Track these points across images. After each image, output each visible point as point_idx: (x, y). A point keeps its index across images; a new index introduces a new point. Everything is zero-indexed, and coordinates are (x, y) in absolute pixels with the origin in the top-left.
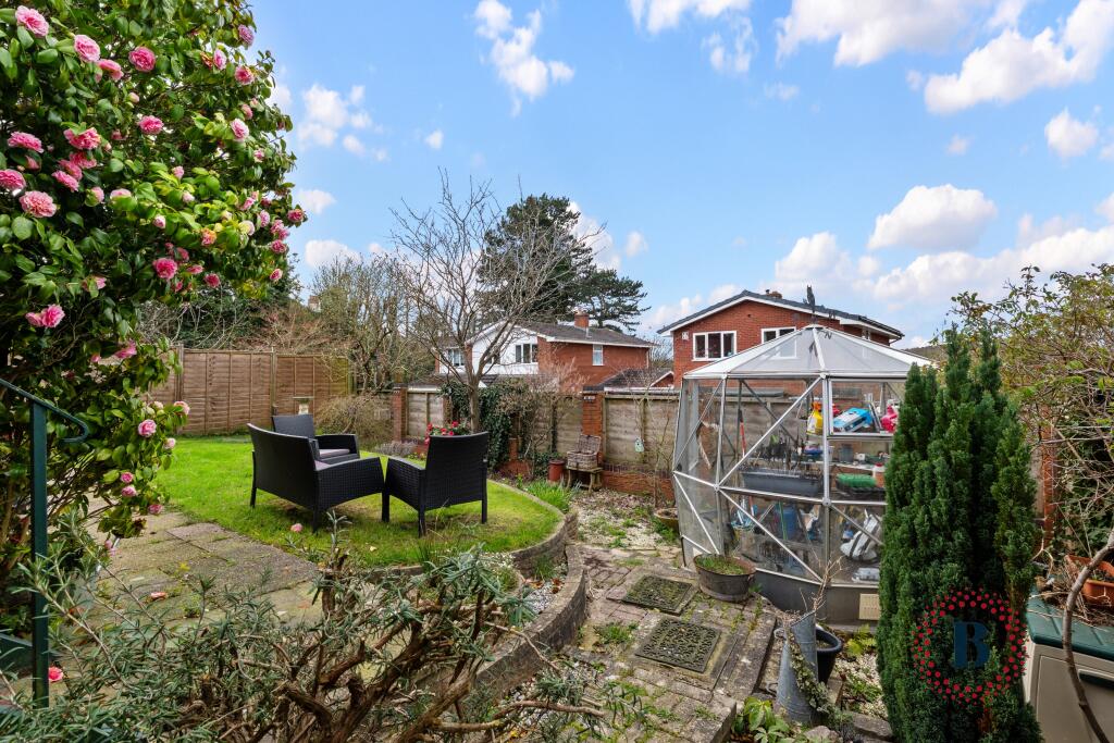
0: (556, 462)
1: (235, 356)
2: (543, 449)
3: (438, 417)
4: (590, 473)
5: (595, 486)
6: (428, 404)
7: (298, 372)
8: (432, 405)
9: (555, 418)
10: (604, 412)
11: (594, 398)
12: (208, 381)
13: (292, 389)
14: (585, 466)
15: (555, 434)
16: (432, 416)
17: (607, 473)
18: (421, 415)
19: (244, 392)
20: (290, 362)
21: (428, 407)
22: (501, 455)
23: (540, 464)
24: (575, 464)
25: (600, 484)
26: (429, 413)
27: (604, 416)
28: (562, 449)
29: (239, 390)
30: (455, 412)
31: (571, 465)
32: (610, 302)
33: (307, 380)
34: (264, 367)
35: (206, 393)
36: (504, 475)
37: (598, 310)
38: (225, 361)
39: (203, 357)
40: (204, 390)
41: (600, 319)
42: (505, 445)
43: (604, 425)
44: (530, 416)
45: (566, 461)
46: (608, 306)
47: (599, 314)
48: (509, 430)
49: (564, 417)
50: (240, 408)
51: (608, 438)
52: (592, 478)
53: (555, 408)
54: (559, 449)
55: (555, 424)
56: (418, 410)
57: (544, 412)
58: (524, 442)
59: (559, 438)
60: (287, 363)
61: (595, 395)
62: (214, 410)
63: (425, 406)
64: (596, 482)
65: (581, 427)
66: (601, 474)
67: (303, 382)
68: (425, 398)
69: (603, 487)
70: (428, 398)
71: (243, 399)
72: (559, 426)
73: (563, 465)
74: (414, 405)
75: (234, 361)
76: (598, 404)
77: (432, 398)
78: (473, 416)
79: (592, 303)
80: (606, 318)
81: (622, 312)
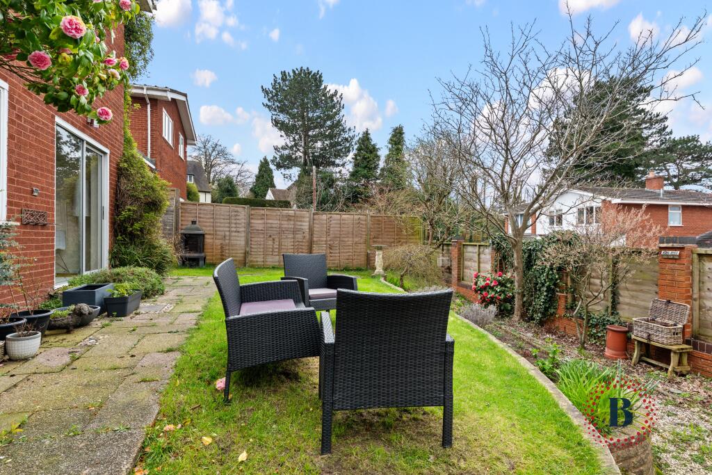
0: (616, 327)
1: (344, 216)
2: (598, 309)
3: (487, 266)
4: (670, 351)
5: (679, 369)
6: (479, 255)
7: (385, 228)
8: (482, 256)
9: (615, 276)
10: (696, 273)
11: (678, 253)
12: (328, 233)
13: (381, 240)
14: (662, 339)
15: (615, 294)
16: (482, 265)
17: (698, 353)
18: (473, 264)
19: (349, 241)
20: (379, 221)
21: (479, 258)
22: (546, 309)
23: (595, 326)
24: (645, 335)
25: (686, 368)
26: (479, 263)
27: (696, 278)
28: (625, 313)
29: (346, 239)
30: (502, 263)
31: (638, 335)
32: (689, 167)
33: (391, 233)
34: (362, 224)
35: (326, 241)
36: (549, 331)
37: (675, 177)
38: (337, 220)
39: (324, 217)
40: (325, 239)
41: (676, 186)
42: (551, 300)
43: (696, 289)
44: (581, 271)
45: (631, 329)
46: (686, 171)
47: (675, 180)
48: (556, 285)
49: (629, 275)
50: (347, 252)
51: (700, 308)
52: (674, 359)
53: (615, 264)
54: (621, 313)
55: (615, 283)
56: (470, 260)
57: (600, 268)
58: (574, 299)
59: (621, 299)
60: (377, 221)
61: (682, 249)
62: (331, 253)
63: (476, 256)
64: (680, 363)
65: (655, 288)
66: (689, 354)
67: (388, 235)
68: (476, 249)
69: (694, 370)
70: (479, 248)
71: (349, 246)
72: (622, 285)
73: (628, 332)
74: (467, 255)
75: (343, 220)
76: (685, 261)
77: (481, 250)
78: (517, 268)
79: (667, 170)
80: (685, 183)
81: (706, 176)
